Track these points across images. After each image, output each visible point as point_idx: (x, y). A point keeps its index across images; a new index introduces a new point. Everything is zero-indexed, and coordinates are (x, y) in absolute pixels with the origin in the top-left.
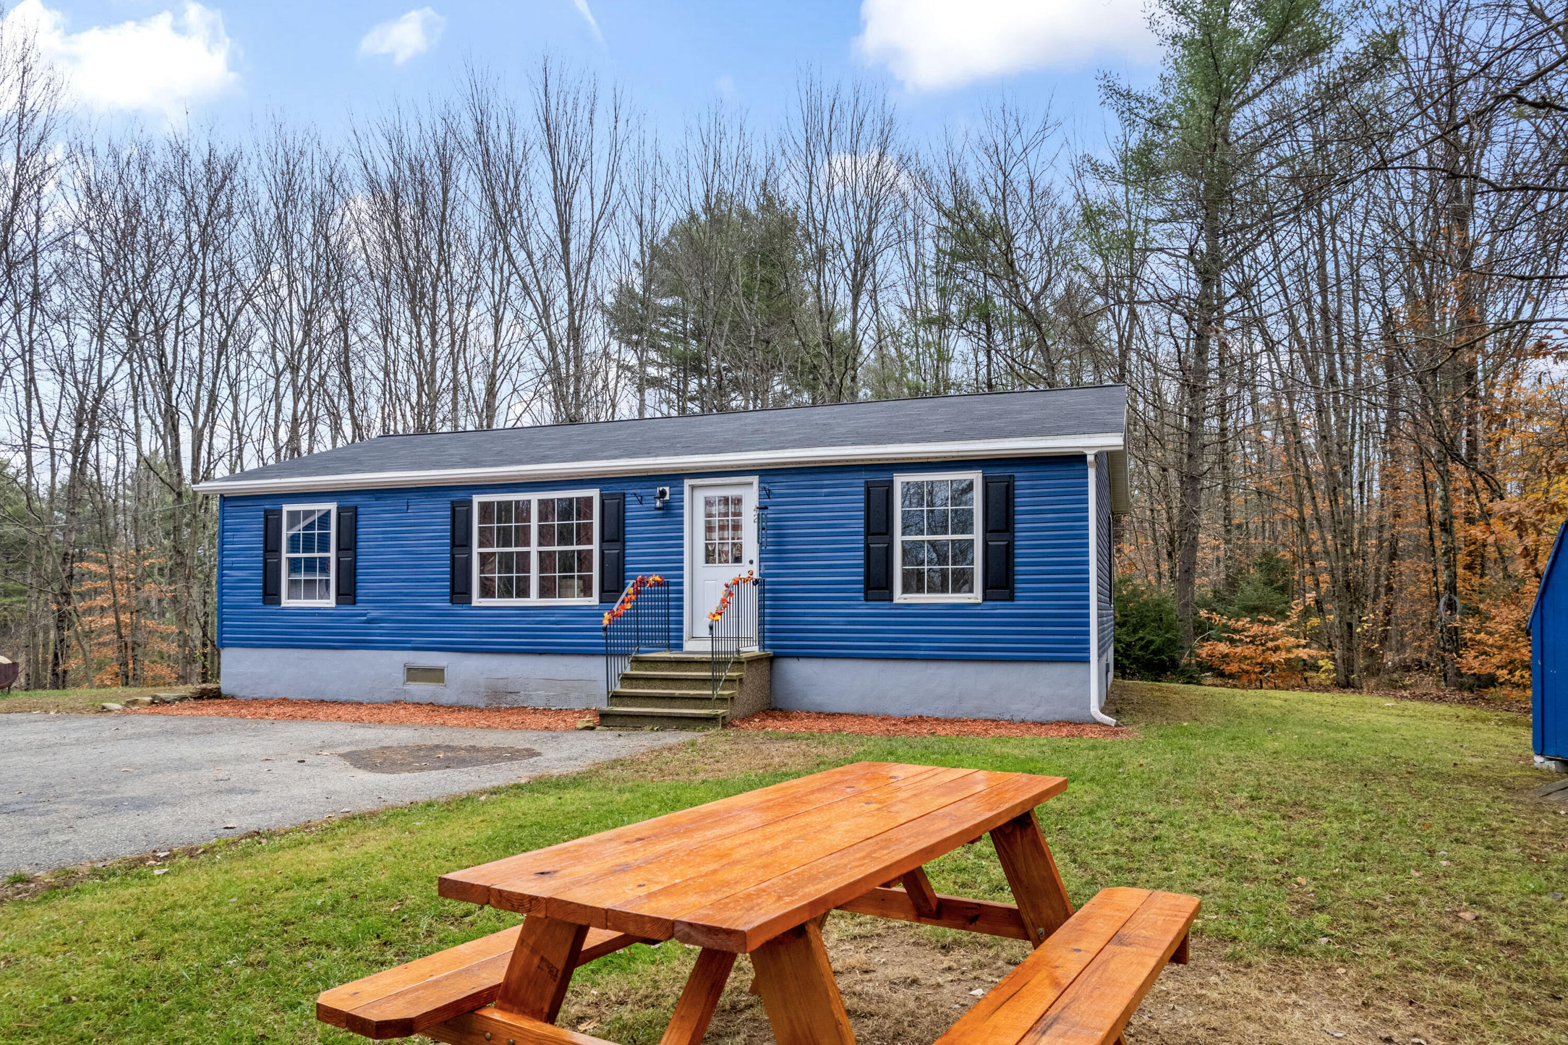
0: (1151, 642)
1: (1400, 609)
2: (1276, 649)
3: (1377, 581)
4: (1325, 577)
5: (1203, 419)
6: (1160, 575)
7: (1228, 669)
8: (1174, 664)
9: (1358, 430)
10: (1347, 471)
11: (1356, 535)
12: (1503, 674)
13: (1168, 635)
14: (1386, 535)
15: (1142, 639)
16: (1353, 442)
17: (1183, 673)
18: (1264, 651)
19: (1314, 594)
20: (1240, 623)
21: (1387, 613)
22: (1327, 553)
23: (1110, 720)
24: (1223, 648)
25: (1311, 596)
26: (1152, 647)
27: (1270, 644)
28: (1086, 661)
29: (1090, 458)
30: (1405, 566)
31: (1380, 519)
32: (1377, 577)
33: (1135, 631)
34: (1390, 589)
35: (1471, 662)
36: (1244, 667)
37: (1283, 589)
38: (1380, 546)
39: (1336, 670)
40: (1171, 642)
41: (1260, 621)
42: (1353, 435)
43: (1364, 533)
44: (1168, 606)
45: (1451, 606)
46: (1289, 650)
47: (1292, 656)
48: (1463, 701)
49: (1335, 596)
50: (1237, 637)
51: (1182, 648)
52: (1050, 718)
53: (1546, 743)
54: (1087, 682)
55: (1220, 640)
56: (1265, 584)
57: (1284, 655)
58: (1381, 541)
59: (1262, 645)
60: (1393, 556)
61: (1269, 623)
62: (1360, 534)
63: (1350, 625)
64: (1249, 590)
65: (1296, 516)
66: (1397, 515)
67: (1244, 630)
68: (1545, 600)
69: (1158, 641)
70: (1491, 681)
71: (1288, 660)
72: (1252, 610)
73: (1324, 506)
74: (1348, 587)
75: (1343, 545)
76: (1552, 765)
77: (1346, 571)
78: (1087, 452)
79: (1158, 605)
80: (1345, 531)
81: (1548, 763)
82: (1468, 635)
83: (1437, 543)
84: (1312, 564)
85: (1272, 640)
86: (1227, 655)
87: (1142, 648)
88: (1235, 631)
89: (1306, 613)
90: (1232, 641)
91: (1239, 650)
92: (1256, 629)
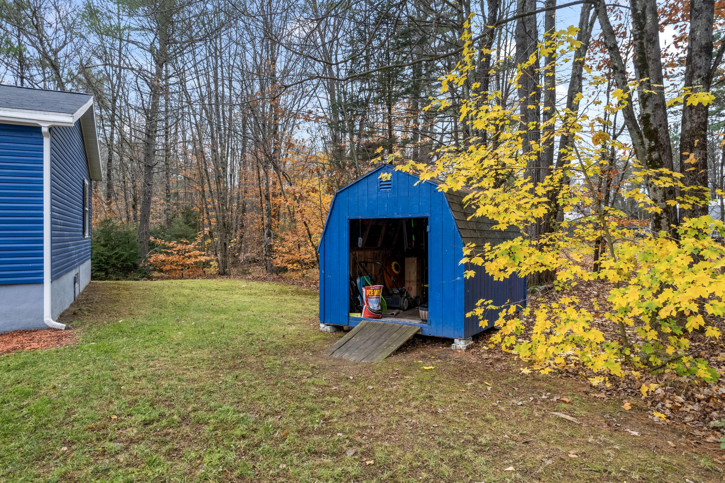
0: (122, 255)
1: (246, 236)
2: (190, 257)
3: (237, 222)
4: (213, 220)
5: (155, 137)
6: (128, 218)
7: (165, 268)
8: (135, 266)
9: (230, 150)
10: (224, 170)
11: (228, 199)
12: (290, 266)
13: (132, 251)
14: (241, 201)
15: (117, 253)
16: (227, 156)
17: (140, 271)
18: (183, 258)
19: (208, 229)
20: (171, 244)
21: (241, 237)
22: (214, 208)
23: (61, 326)
24: (162, 257)
25: (207, 230)
26: (123, 258)
27: (187, 254)
28: (41, 282)
29: (45, 130)
30: (248, 215)
31: (238, 194)
32: (237, 220)
33: (113, 249)
34: (242, 226)
35: (278, 262)
36: (173, 267)
37: (194, 226)
38: (238, 207)
39: (218, 267)
40: (135, 255)
41: (181, 242)
42: (228, 153)
43: (232, 199)
44: (133, 234)
45: (269, 235)
46: (196, 257)
47: (198, 260)
48: (274, 280)
49: (218, 230)
50: (169, 251)
51: (140, 258)
52: (8, 329)
53: (326, 316)
54: (42, 298)
55: (161, 253)
56: (185, 223)
57: (193, 260)
58: (238, 204)
59: (182, 255)
60: (244, 211)
61: (187, 244)
62: (230, 201)
63: (225, 244)
64: (177, 227)
65: (201, 190)
66: (246, 192)
67: (173, 247)
68: (326, 236)
69: (126, 254)
70: (285, 270)
71: (196, 263)
72: (178, 237)
73: (214, 187)
74: (224, 225)
75: (222, 205)
76: (328, 328)
77: (224, 217)
78: (41, 124)
79: (127, 234)
80: (223, 198)
81: (326, 327)
82: (276, 248)
83: (264, 205)
84: (208, 213)
85: (187, 252)
86: (164, 261)
87: (117, 258)
88: (169, 248)
89: (205, 238)
90: (168, 254)
91: (170, 258)
92: (180, 247)
